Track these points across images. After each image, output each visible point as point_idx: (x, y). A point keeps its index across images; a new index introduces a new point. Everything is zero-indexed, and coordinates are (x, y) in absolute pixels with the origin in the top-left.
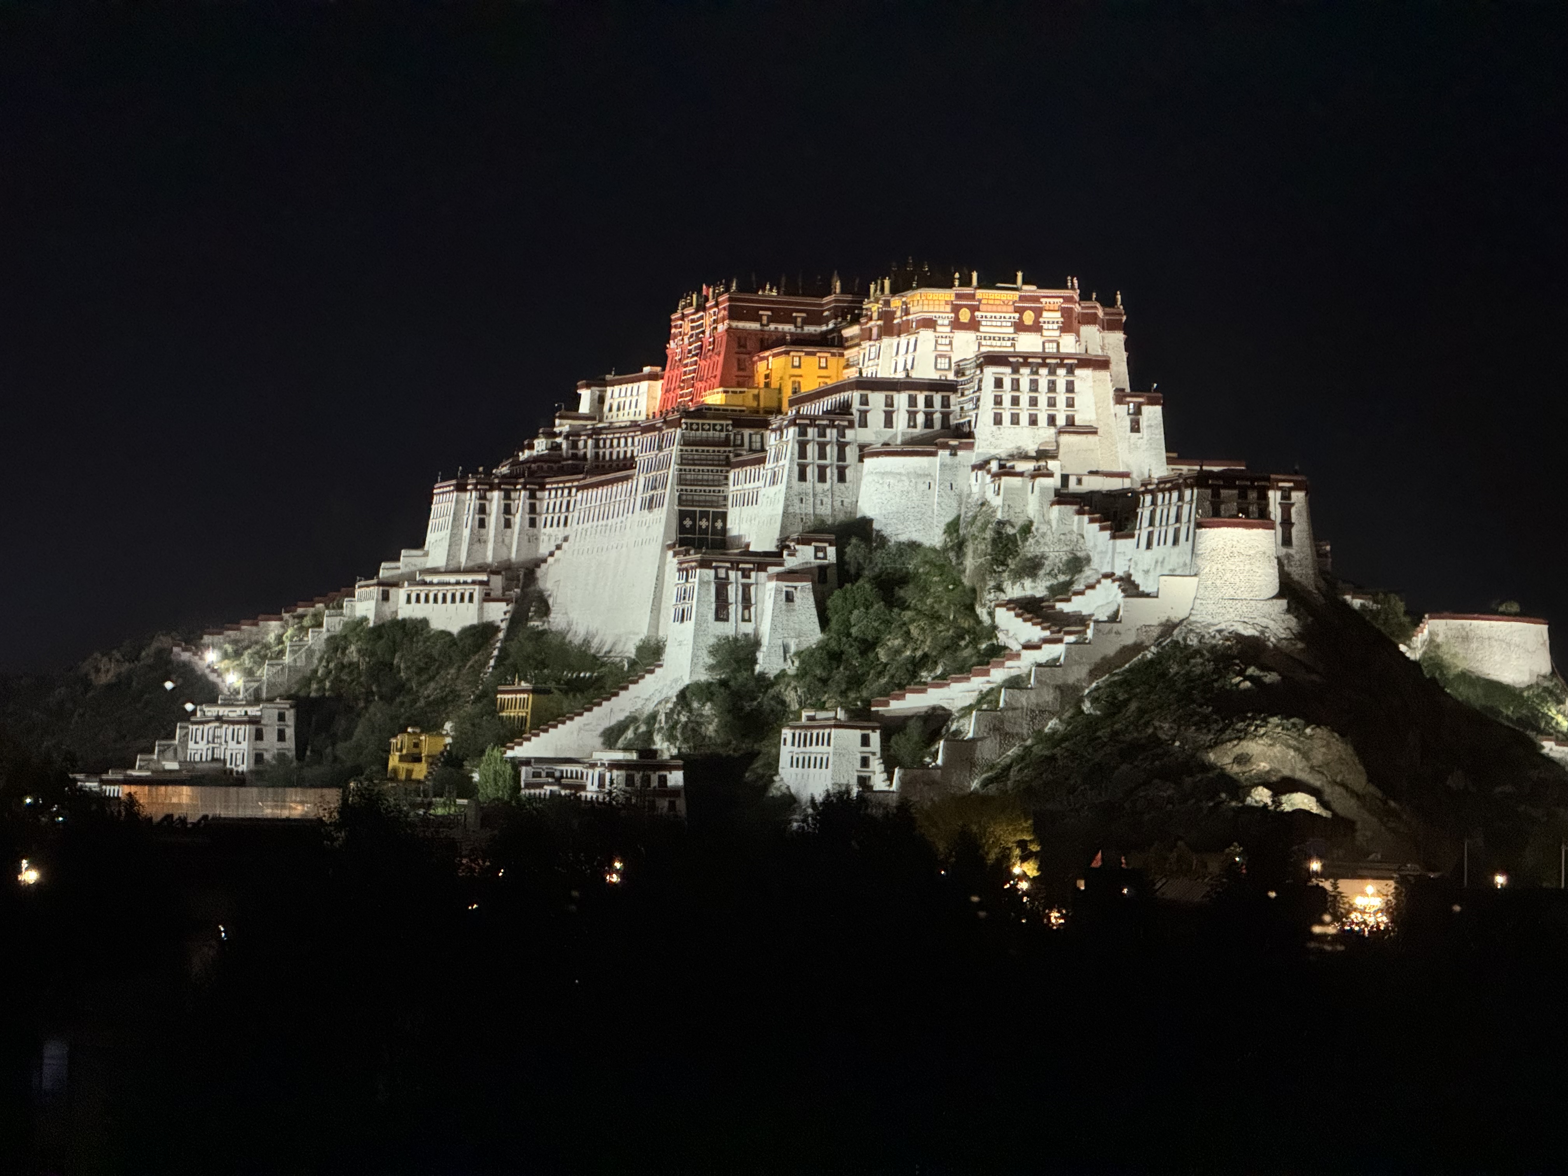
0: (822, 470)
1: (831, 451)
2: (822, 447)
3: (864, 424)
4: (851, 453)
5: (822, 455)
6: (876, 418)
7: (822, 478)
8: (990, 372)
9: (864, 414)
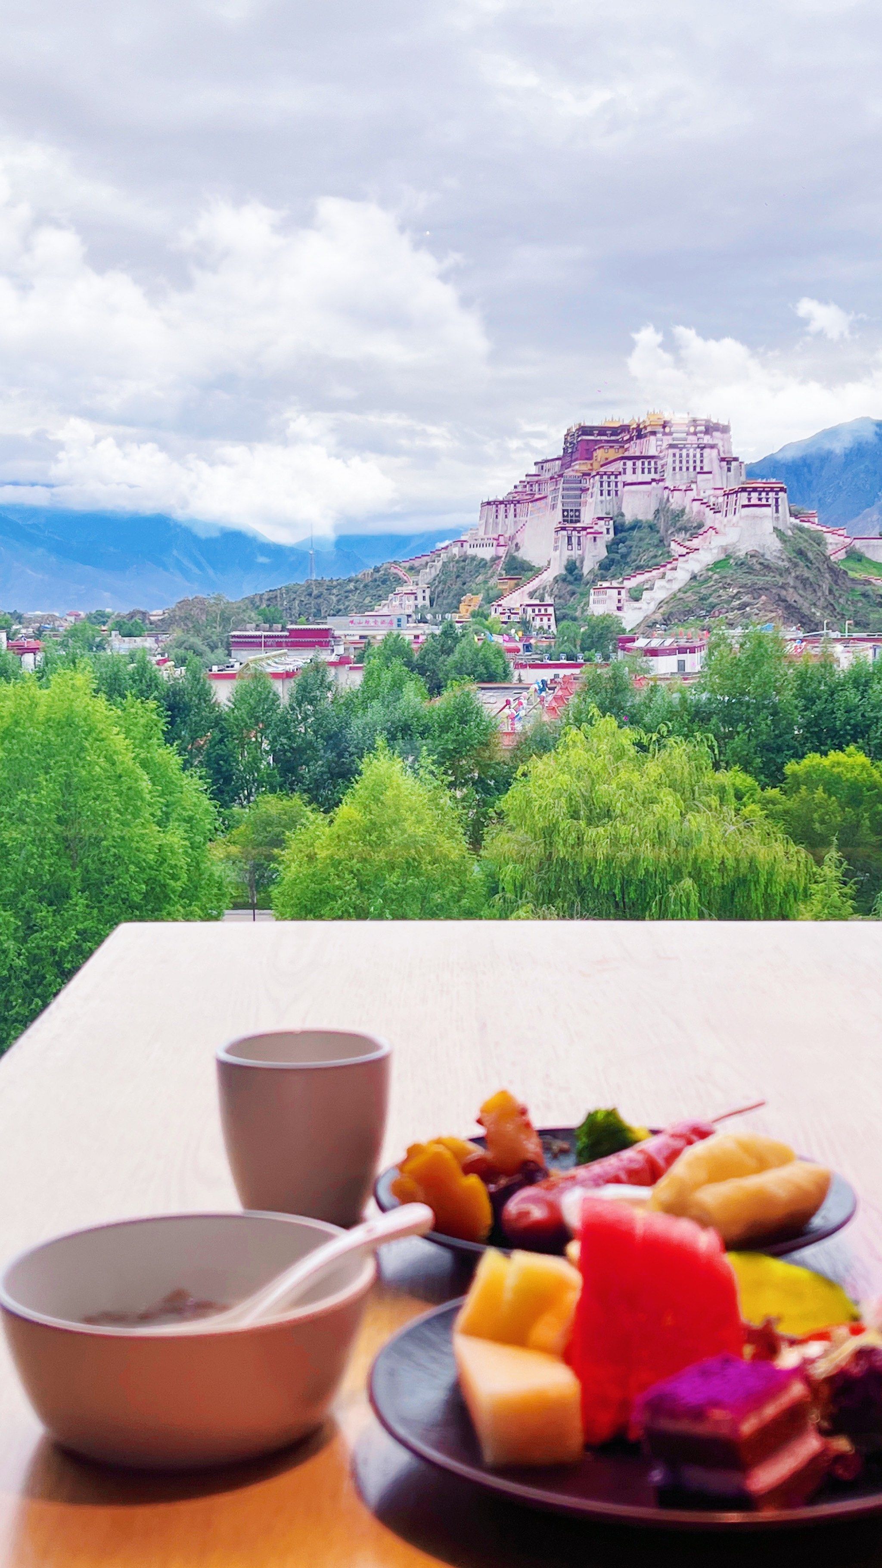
3: (625, 473)
6: (629, 470)
8: (671, 451)
9: (625, 470)
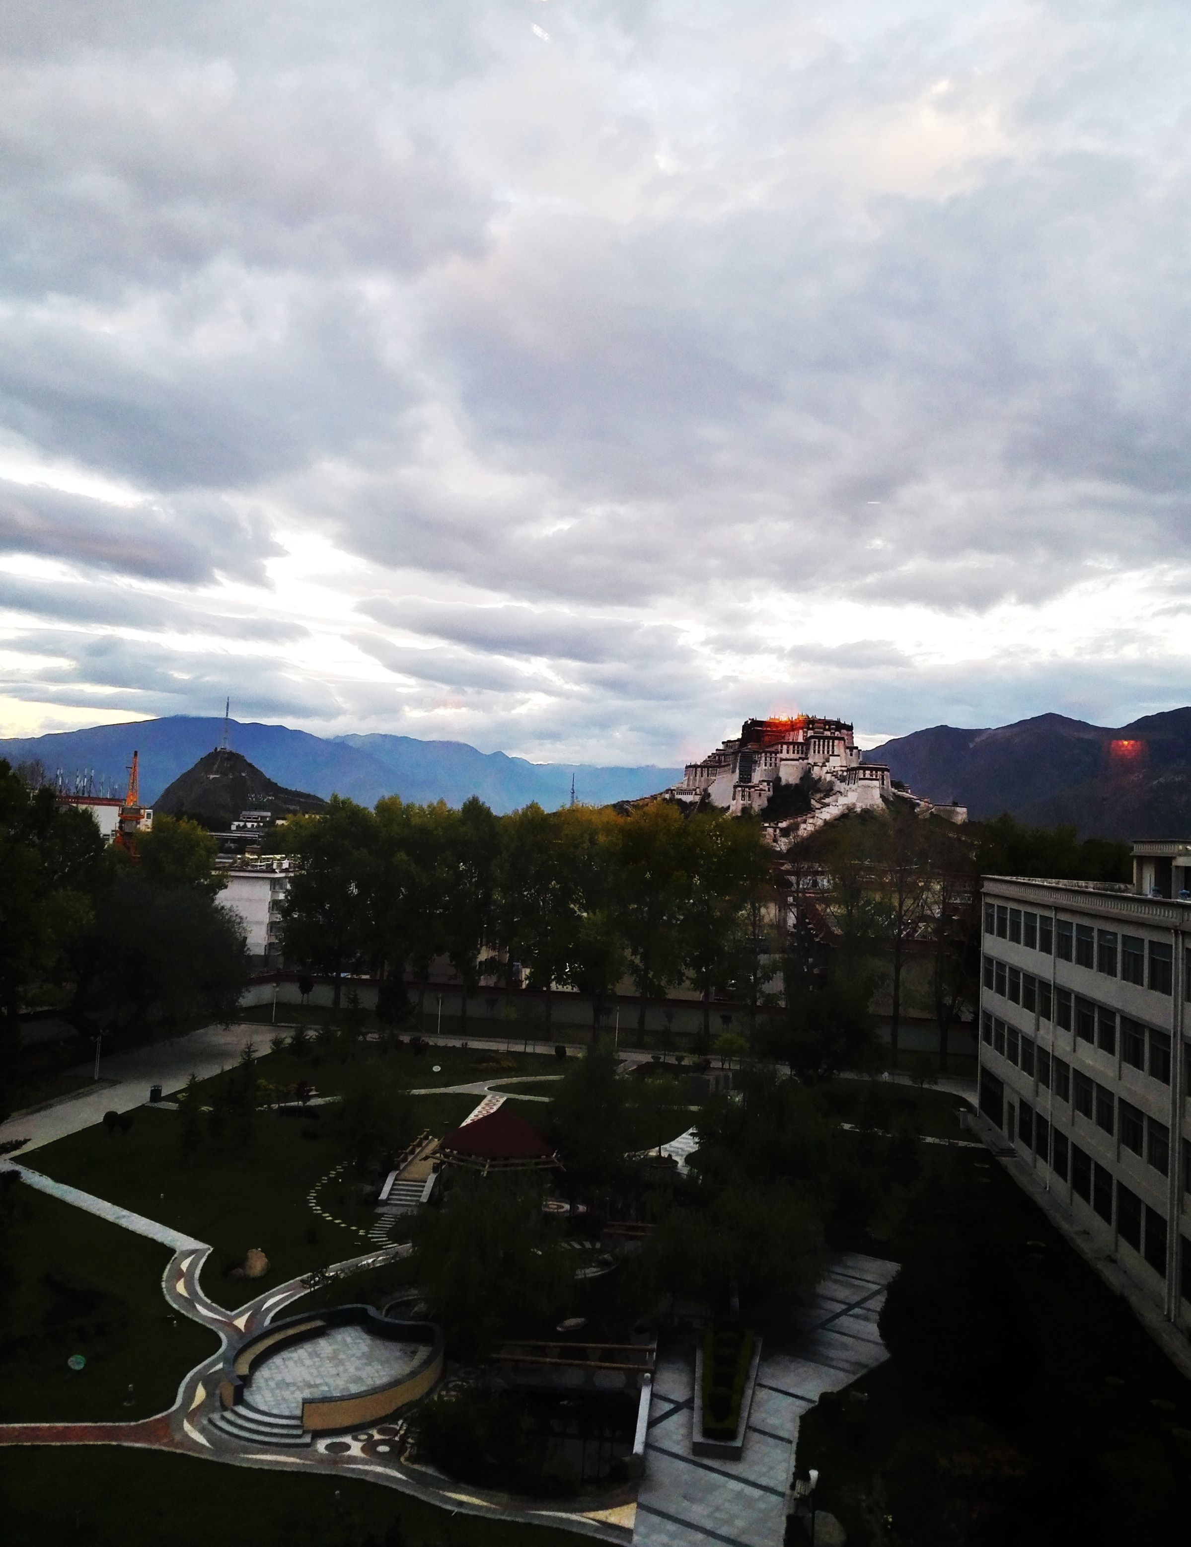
0: (771, 764)
1: (773, 760)
2: (771, 758)
3: (781, 753)
4: (778, 760)
5: (771, 760)
6: (785, 751)
7: (771, 766)
9: (782, 750)
